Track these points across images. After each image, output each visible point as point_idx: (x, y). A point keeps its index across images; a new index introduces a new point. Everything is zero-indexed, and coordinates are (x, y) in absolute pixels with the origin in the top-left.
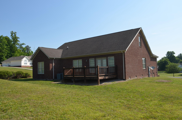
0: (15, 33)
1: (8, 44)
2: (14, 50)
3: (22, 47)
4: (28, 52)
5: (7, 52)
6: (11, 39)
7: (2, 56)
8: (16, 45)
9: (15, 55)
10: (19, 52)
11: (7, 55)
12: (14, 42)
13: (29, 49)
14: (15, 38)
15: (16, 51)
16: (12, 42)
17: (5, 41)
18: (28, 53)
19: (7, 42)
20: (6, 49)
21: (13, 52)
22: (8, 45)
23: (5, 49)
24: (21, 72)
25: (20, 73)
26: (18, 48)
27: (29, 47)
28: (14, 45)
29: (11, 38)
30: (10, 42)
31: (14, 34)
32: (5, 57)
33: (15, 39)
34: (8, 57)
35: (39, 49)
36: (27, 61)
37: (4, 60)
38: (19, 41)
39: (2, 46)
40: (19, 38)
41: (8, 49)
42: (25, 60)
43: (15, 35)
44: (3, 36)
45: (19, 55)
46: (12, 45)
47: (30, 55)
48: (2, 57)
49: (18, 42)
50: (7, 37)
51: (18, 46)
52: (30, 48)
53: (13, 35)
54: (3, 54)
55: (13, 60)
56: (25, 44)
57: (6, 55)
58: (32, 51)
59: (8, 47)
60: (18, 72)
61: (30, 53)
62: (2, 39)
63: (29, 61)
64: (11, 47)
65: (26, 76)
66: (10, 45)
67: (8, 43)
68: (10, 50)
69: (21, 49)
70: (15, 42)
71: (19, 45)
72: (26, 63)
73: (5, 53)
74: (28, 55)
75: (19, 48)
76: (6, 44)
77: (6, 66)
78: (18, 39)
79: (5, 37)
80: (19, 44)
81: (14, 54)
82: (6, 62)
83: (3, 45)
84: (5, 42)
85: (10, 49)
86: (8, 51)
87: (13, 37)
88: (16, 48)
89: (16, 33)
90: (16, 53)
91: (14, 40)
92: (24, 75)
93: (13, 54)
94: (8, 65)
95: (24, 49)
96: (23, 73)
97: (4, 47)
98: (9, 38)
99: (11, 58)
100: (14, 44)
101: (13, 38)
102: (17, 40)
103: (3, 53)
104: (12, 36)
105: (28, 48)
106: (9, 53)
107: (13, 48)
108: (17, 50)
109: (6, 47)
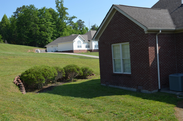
0: (61, 2)
1: (54, 19)
2: (61, 27)
3: (73, 22)
4: (81, 29)
5: (53, 31)
6: (57, 11)
7: (47, 36)
8: (65, 20)
9: (64, 34)
10: (69, 29)
11: (54, 36)
12: (60, 15)
13: (82, 25)
14: (62, 9)
15: (65, 29)
16: (58, 15)
17: (50, 15)
18: (81, 31)
19: (51, 16)
20: (52, 27)
21: (61, 31)
22: (53, 21)
23: (50, 26)
24: (75, 66)
25: (73, 69)
26: (67, 24)
27: (82, 22)
28: (61, 20)
29: (57, 9)
30: (56, 16)
31: (60, 4)
32: (51, 38)
33: (63, 11)
34: (55, 38)
35: (114, 9)
36: (81, 42)
37: (49, 42)
38: (68, 14)
39: (45, 23)
40: (67, 9)
41: (53, 26)
42: (79, 42)
43: (62, 4)
44: (46, 8)
45: (69, 34)
46: (59, 20)
47: (85, 33)
48: (47, 39)
49: (66, 15)
50: (51, 10)
51: (66, 21)
52: (84, 23)
53: (59, 6)
54: (48, 34)
55: (61, 42)
56: (76, 18)
57: (52, 35)
58: (86, 27)
59: (53, 23)
60: (69, 66)
61: (84, 30)
62: (45, 13)
63: (84, 42)
64: (57, 23)
65: (84, 74)
66: (55, 21)
67: (53, 17)
68: (57, 28)
69: (71, 26)
70: (62, 15)
71: (69, 19)
72: (80, 45)
73: (50, 32)
74: (82, 33)
75: (69, 24)
76: (51, 19)
77: (52, 51)
78: (66, 11)
79: (49, 9)
80: (68, 17)
81: (62, 34)
82: (52, 46)
83: (47, 21)
84: (49, 17)
85: (57, 26)
86: (54, 29)
87: (58, 8)
88: (64, 24)
89: (63, 1)
90: (65, 32)
91: (61, 12)
92: (80, 73)
93: (60, 33)
94: (54, 50)
95: (75, 25)
96: (78, 69)
97: (48, 24)
98: (53, 10)
99: (58, 39)
100: (61, 18)
101: (59, 10)
102: (64, 12)
103: (47, 32)
104: (57, 6)
105: (80, 23)
106: (55, 33)
107: (60, 24)
108: (66, 27)
109: (50, 23)
